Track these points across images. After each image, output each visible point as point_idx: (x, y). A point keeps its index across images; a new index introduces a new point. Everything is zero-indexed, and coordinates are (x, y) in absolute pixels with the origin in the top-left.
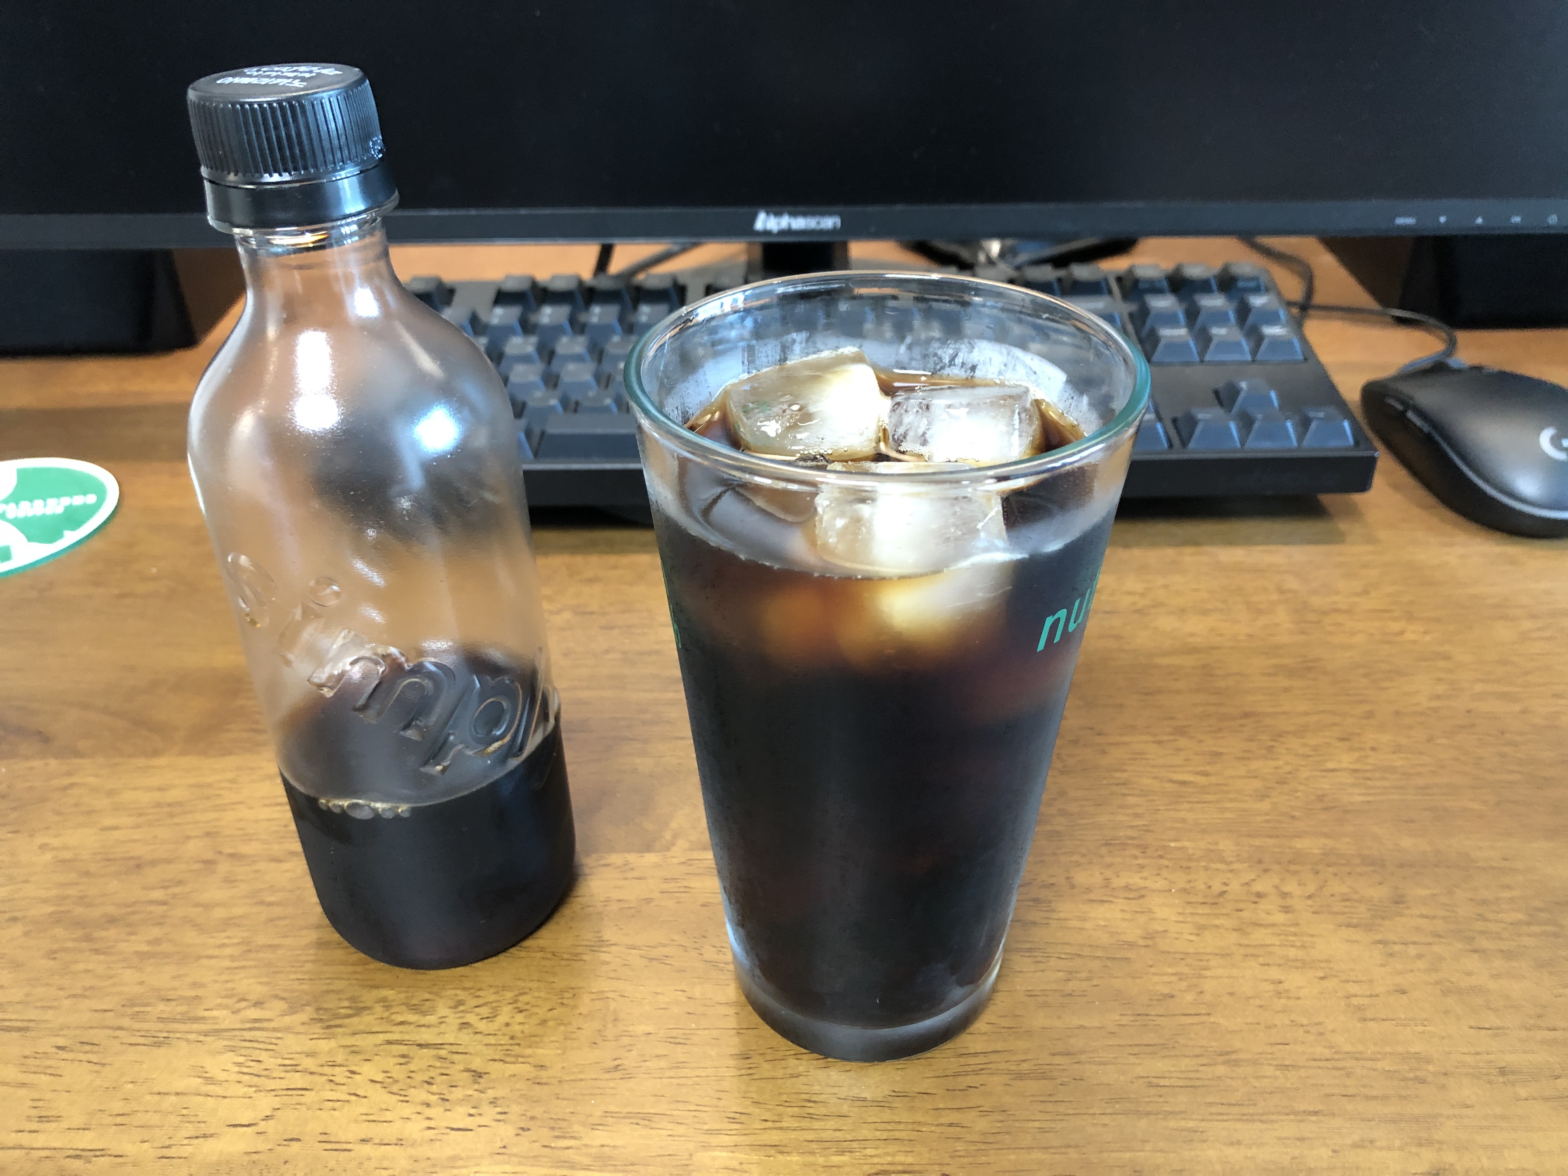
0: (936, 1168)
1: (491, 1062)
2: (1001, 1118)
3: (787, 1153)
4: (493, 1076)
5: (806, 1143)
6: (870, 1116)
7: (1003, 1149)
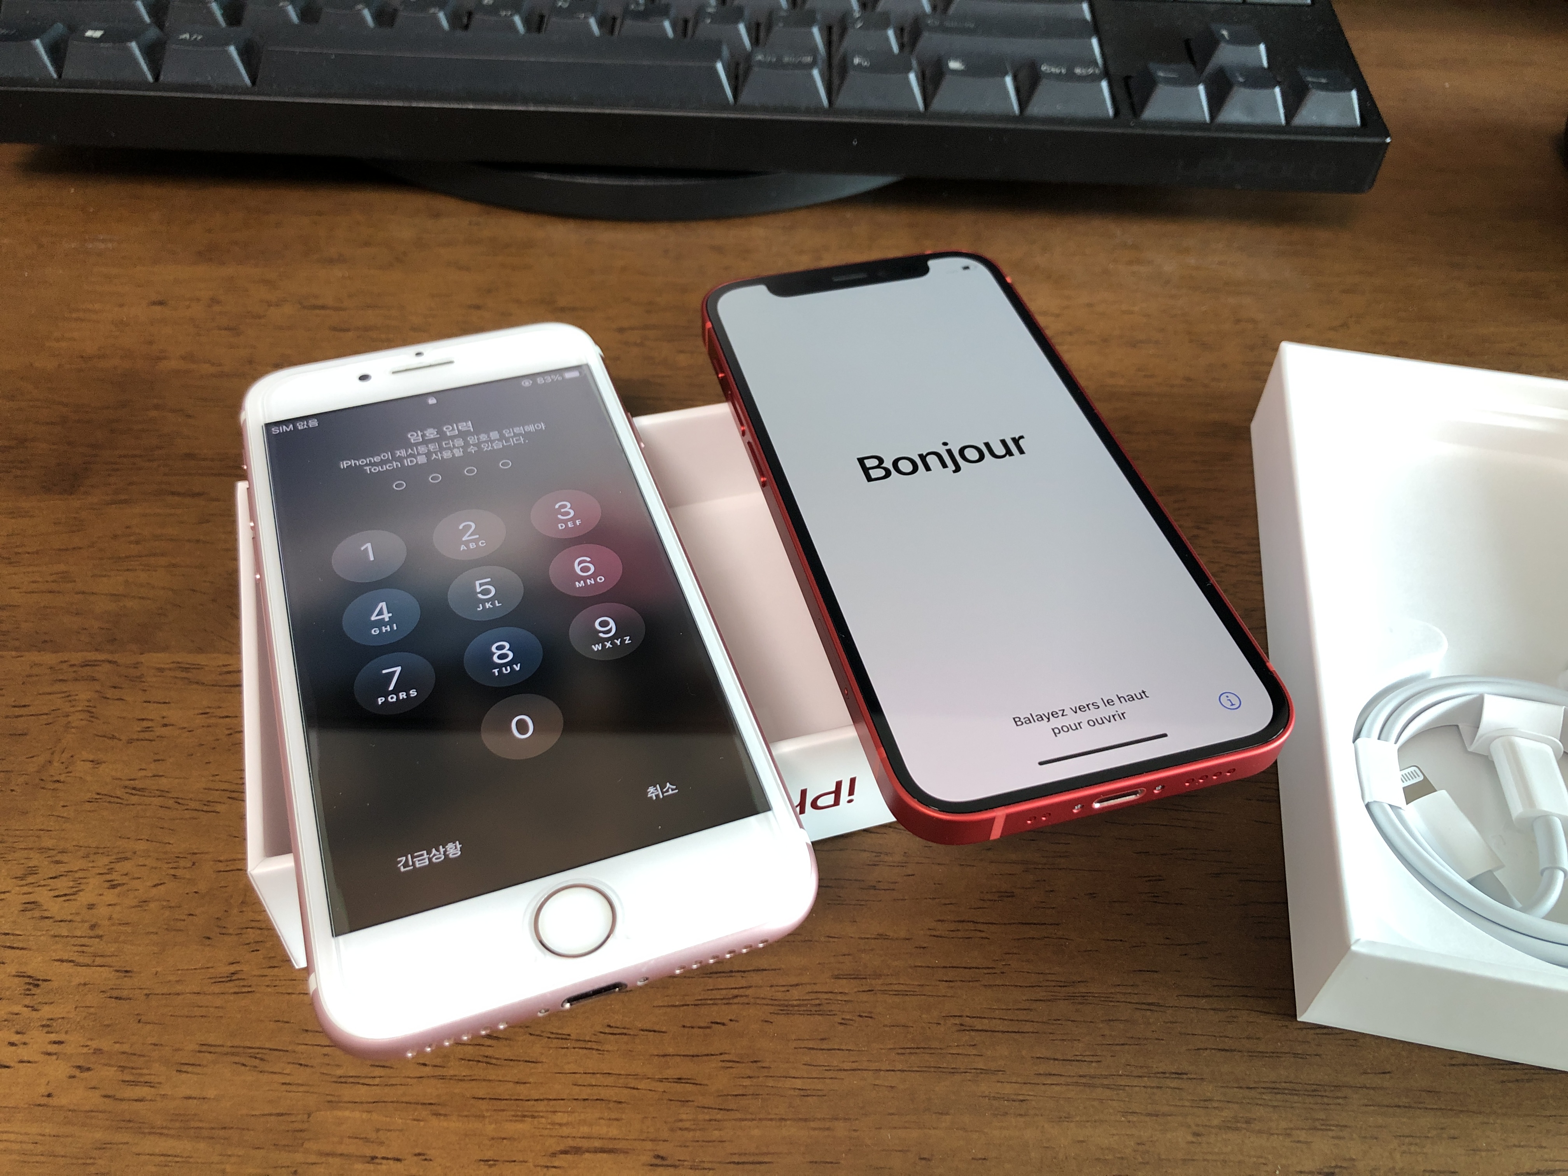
0: (649, 1145)
1: (56, 963)
2: (749, 1073)
3: (445, 1115)
4: (55, 985)
5: (473, 1101)
6: (569, 1063)
7: (746, 1120)
